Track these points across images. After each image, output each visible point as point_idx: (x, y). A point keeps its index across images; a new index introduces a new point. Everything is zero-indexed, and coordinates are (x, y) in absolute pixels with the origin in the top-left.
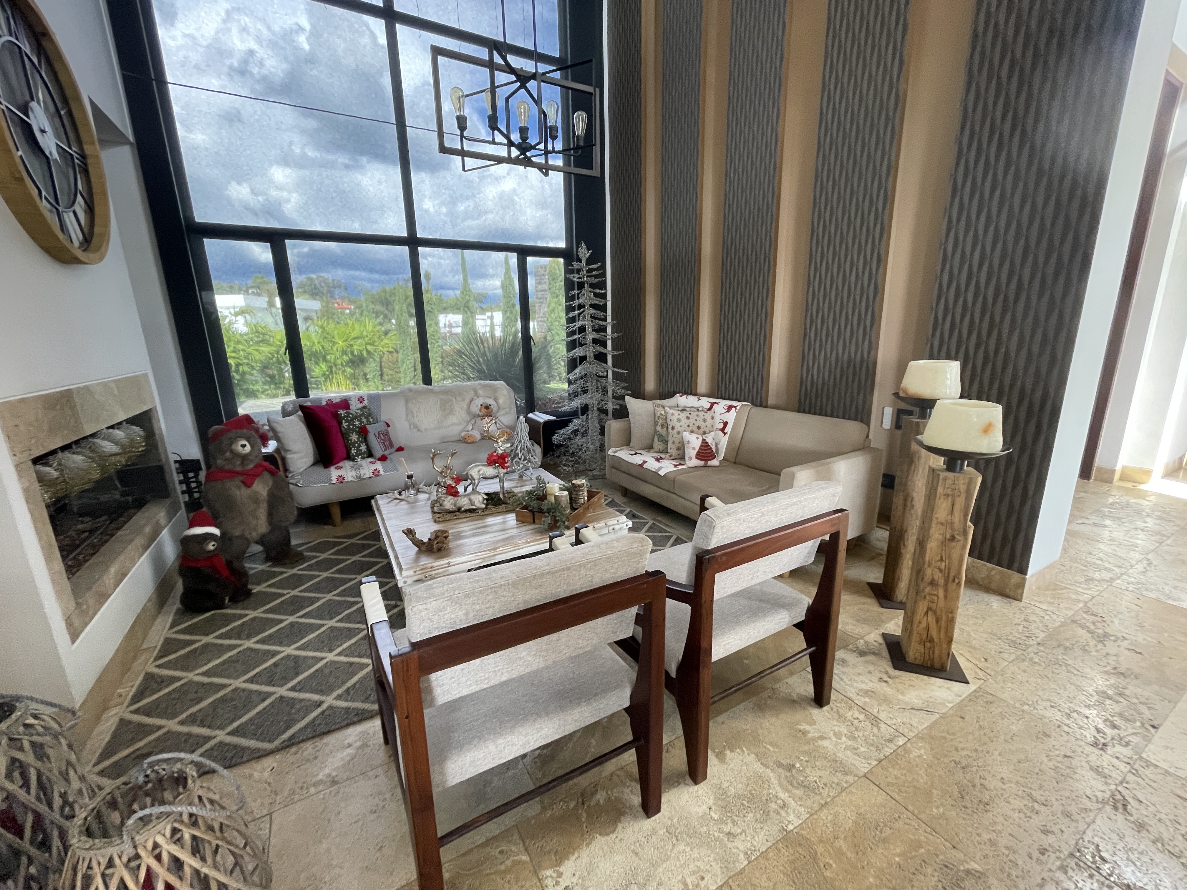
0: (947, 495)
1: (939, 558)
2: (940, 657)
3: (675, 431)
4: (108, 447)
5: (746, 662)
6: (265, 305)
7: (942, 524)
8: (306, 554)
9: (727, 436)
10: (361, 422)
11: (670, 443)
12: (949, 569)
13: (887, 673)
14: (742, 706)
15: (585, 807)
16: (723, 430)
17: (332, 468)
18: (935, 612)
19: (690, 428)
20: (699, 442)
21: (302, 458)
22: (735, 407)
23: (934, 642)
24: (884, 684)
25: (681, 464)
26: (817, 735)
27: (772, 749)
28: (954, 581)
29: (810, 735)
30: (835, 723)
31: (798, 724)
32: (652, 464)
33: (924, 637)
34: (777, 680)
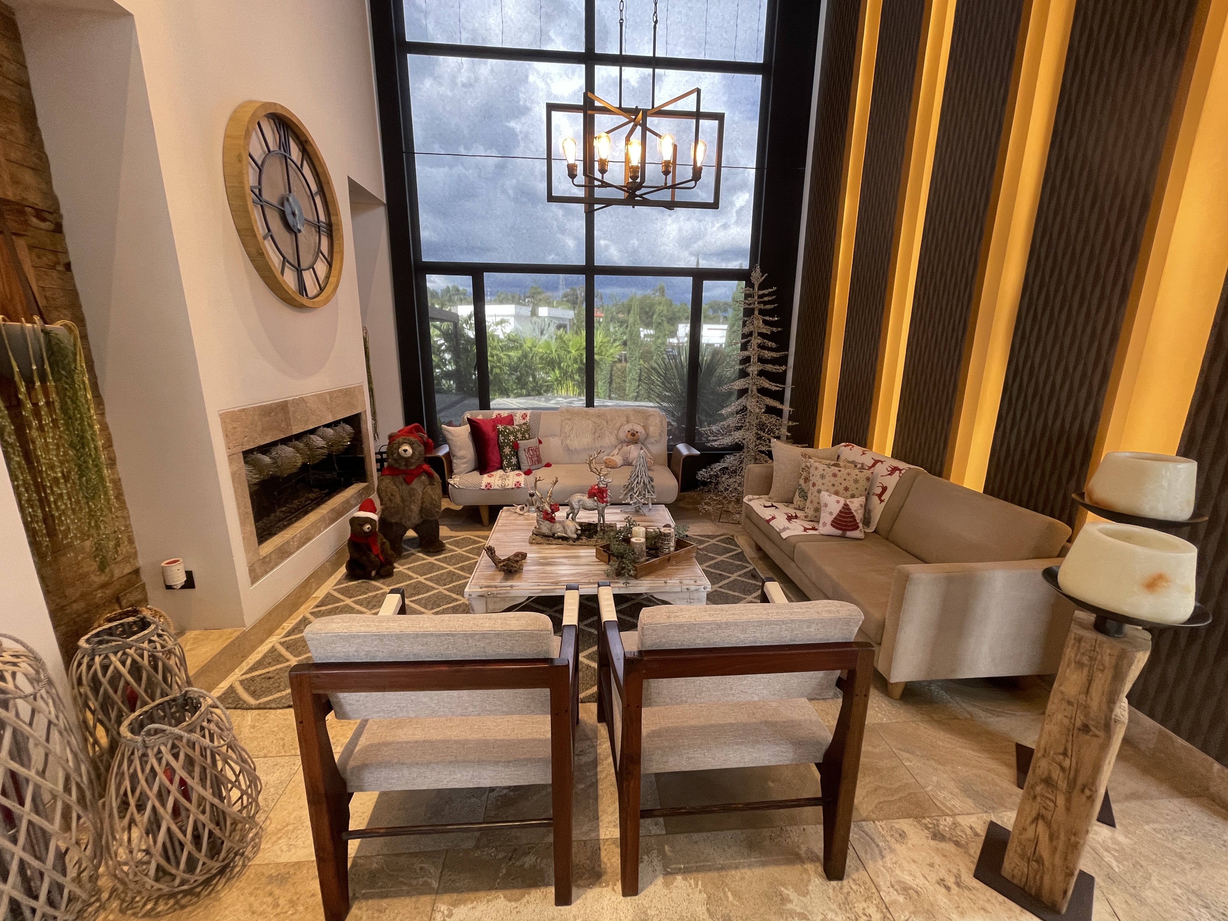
0: (1080, 665)
1: (1061, 750)
2: (1051, 891)
3: (816, 488)
4: (317, 441)
5: (771, 784)
6: (529, 314)
7: (1069, 703)
8: (448, 546)
9: (883, 504)
10: (516, 437)
11: (808, 501)
12: (1077, 771)
13: (958, 877)
14: (730, 833)
15: (510, 863)
16: (880, 496)
17: (486, 476)
18: (1048, 824)
19: (835, 488)
20: (839, 507)
21: (464, 463)
22: (900, 470)
23: (1043, 864)
24: (943, 890)
25: (814, 529)
26: (799, 910)
27: (731, 898)
28: (1083, 791)
29: (789, 906)
30: (834, 907)
31: (784, 885)
32: (780, 522)
33: (1029, 852)
34: (793, 822)
